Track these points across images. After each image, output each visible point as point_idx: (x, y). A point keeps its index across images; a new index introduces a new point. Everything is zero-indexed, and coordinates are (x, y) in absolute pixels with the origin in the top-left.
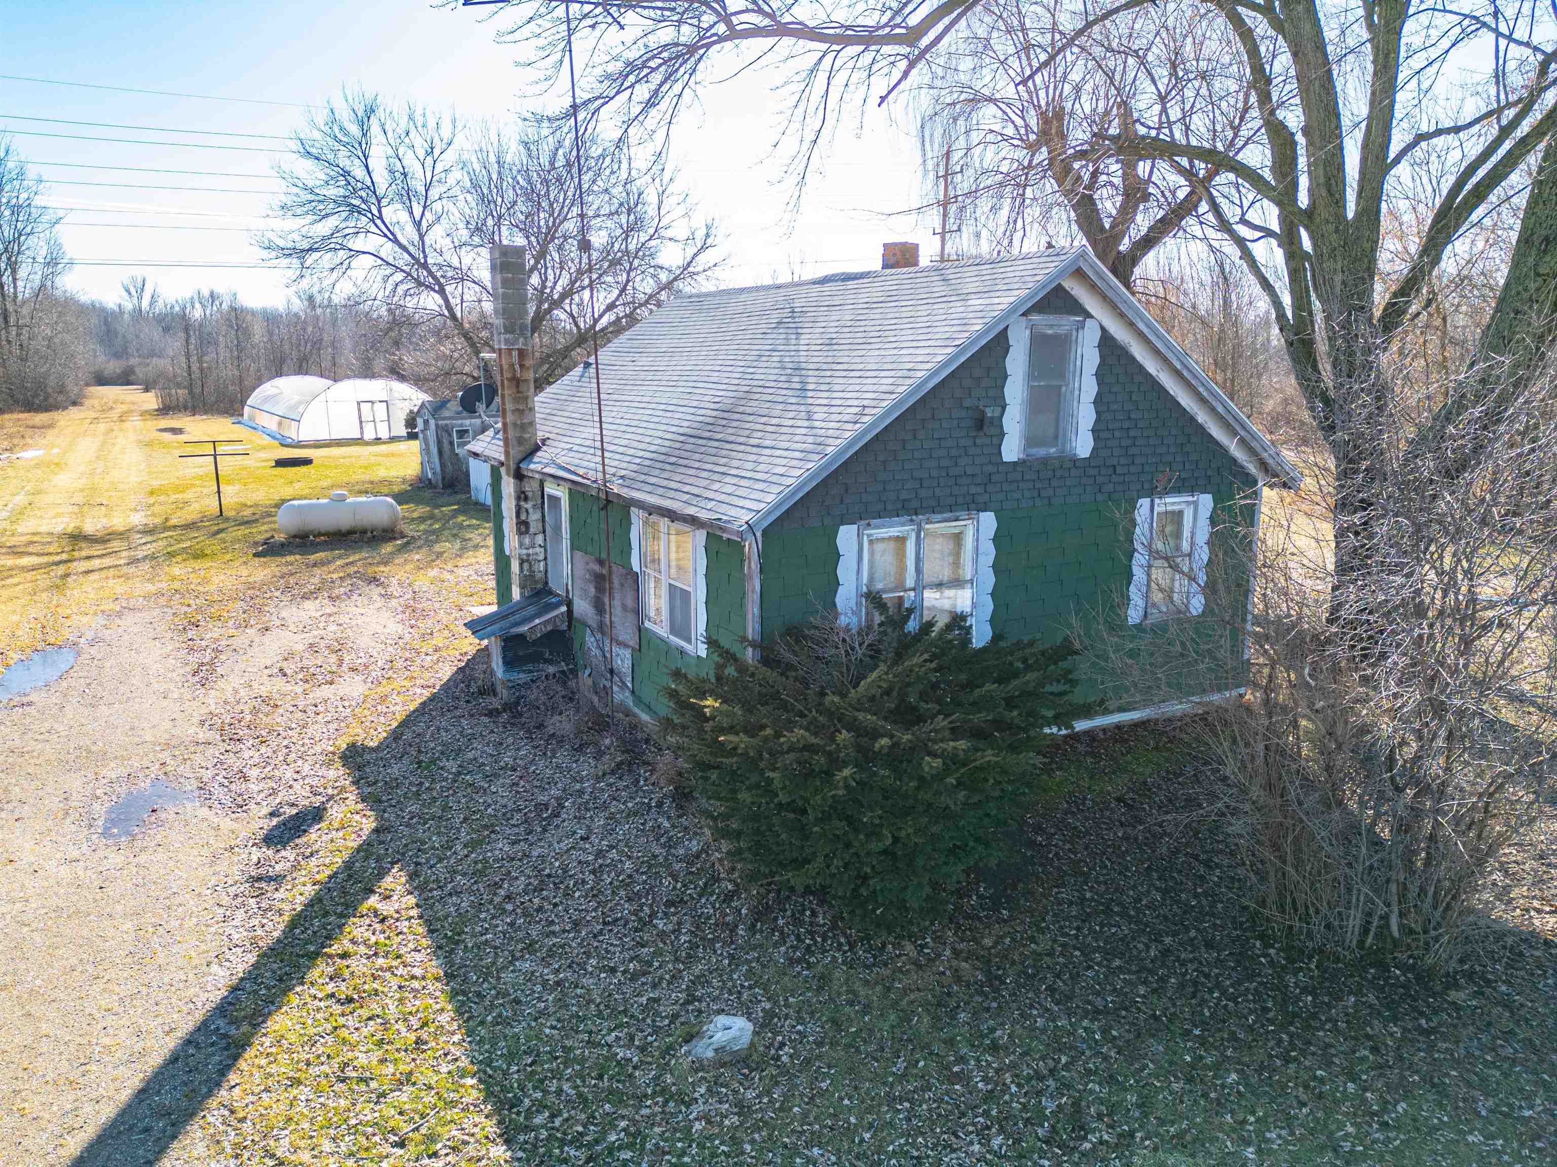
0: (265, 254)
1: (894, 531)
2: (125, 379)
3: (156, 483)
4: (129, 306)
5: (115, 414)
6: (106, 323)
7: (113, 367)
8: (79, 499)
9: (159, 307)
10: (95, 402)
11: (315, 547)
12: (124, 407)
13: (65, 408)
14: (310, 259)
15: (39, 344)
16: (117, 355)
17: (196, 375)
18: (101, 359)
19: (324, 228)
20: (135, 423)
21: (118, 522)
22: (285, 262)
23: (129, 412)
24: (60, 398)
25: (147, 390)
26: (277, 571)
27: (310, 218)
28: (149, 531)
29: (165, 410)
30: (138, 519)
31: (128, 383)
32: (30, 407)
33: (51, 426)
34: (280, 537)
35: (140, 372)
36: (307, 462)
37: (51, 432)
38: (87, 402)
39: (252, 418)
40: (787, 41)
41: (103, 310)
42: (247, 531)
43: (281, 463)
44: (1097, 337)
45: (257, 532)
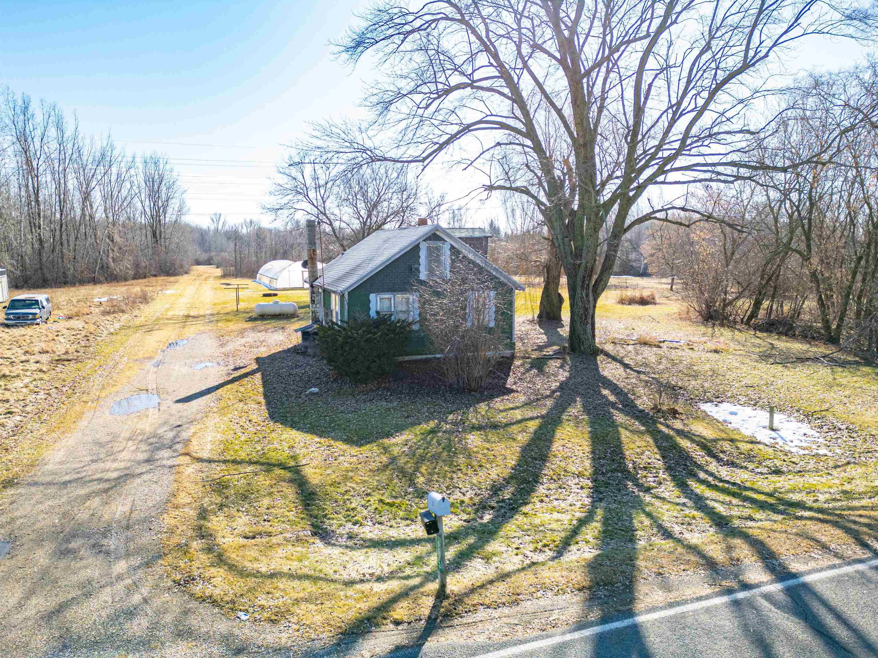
1: (387, 296)
2: (208, 262)
3: (216, 301)
4: (212, 227)
6: (202, 235)
7: (204, 256)
8: (188, 306)
9: (227, 227)
10: (195, 273)
11: (266, 319)
12: (207, 275)
13: (183, 275)
15: (173, 246)
16: (206, 251)
17: (239, 259)
18: (199, 253)
20: (211, 281)
21: (202, 312)
23: (209, 277)
24: (181, 270)
25: (218, 267)
26: (251, 325)
28: (212, 315)
29: (224, 276)
30: (208, 312)
31: (210, 264)
33: (176, 282)
34: (256, 316)
35: (216, 259)
36: (276, 295)
38: (192, 273)
39: (260, 279)
41: (201, 229)
42: (245, 315)
43: (265, 295)
44: (449, 247)
45: (248, 315)
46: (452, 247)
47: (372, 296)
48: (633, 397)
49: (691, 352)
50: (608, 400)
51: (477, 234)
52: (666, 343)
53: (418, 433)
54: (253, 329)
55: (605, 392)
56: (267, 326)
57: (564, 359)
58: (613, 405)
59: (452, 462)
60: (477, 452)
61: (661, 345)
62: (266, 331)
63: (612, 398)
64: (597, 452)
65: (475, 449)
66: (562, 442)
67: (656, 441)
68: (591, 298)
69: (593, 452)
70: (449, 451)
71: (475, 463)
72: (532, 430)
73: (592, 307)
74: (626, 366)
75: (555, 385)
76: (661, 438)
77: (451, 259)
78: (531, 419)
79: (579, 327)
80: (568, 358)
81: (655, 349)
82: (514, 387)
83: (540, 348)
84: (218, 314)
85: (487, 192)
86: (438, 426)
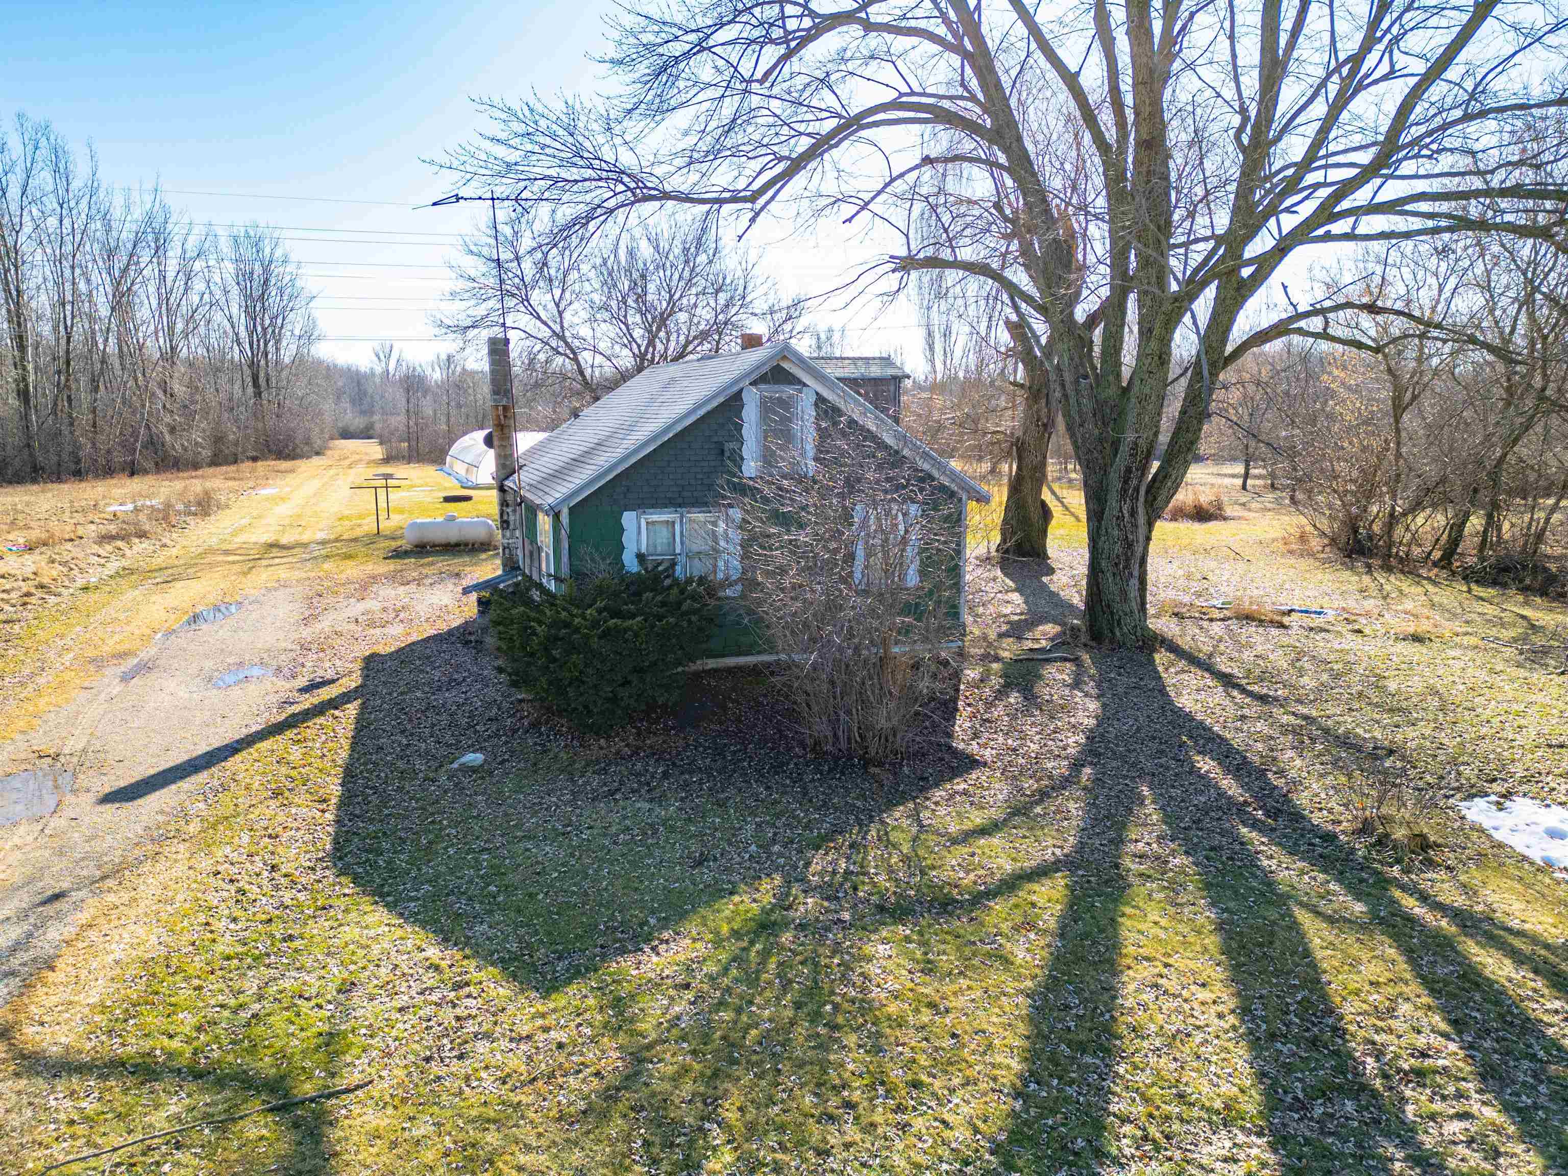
0: (437, 331)
1: (664, 517)
2: (365, 434)
3: (347, 512)
4: (379, 370)
5: (347, 462)
6: (359, 384)
7: (359, 423)
8: (286, 522)
9: (403, 369)
10: (334, 453)
11: (429, 554)
12: (357, 457)
13: (308, 457)
14: (471, 333)
15: (293, 403)
16: (363, 413)
17: (414, 428)
18: (349, 415)
19: (482, 310)
20: (359, 469)
21: (306, 537)
22: (452, 336)
23: (360, 461)
24: (306, 448)
25: (379, 443)
26: (392, 567)
27: (473, 302)
28: (323, 543)
29: (387, 459)
30: (320, 536)
31: (367, 437)
32: (281, 455)
33: (292, 471)
34: (408, 547)
35: (380, 428)
36: (467, 499)
37: (291, 475)
38: (328, 453)
39: (451, 467)
40: (670, 204)
41: (358, 373)
42: (387, 543)
43: (448, 499)
44: (813, 398)
45: (394, 544)
46: (820, 400)
47: (628, 519)
48: (1280, 782)
49: (1359, 639)
50: (1221, 794)
51: (875, 371)
52: (1294, 616)
53: (725, 929)
54: (393, 578)
55: (1205, 765)
56: (425, 571)
57: (1076, 660)
58: (1241, 809)
59: (824, 1066)
60: (900, 1022)
61: (1286, 620)
62: (419, 582)
63: (1230, 786)
64: (1257, 1005)
65: (893, 1008)
66: (1145, 972)
67: (1411, 956)
68: (1142, 519)
69: (1244, 1011)
70: (815, 1017)
71: (896, 1074)
72: (1049, 919)
73: (1141, 538)
74: (1227, 681)
75: (1074, 742)
76: (1424, 945)
77: (819, 429)
78: (1041, 872)
79: (1109, 583)
80: (1086, 658)
81: (1274, 632)
82: (974, 748)
83: (1017, 630)
84: (337, 540)
85: (898, 275)
86: (784, 903)
